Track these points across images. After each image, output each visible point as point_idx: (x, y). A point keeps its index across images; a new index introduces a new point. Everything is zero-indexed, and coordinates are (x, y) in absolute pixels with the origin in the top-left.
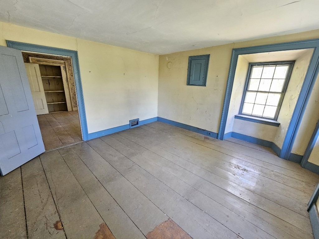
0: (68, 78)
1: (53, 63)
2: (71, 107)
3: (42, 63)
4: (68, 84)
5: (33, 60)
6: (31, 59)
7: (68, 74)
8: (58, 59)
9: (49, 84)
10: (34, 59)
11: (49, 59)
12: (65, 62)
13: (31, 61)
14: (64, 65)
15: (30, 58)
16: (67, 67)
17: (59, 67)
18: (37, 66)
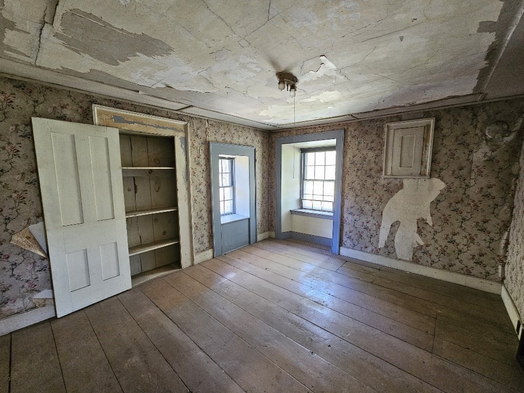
0: (190, 169)
1: (158, 127)
2: (189, 256)
3: (128, 127)
4: (188, 189)
5: (104, 117)
6: (100, 113)
7: (190, 159)
8: (169, 118)
9: (136, 192)
10: (107, 114)
11: (148, 114)
12: (186, 126)
13: (96, 120)
14: (182, 135)
15: (96, 108)
16: (189, 140)
17: (171, 140)
18: (113, 135)
